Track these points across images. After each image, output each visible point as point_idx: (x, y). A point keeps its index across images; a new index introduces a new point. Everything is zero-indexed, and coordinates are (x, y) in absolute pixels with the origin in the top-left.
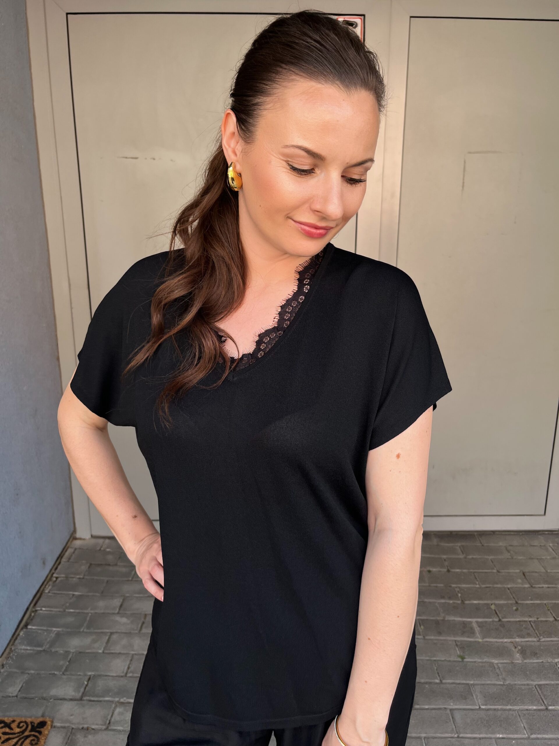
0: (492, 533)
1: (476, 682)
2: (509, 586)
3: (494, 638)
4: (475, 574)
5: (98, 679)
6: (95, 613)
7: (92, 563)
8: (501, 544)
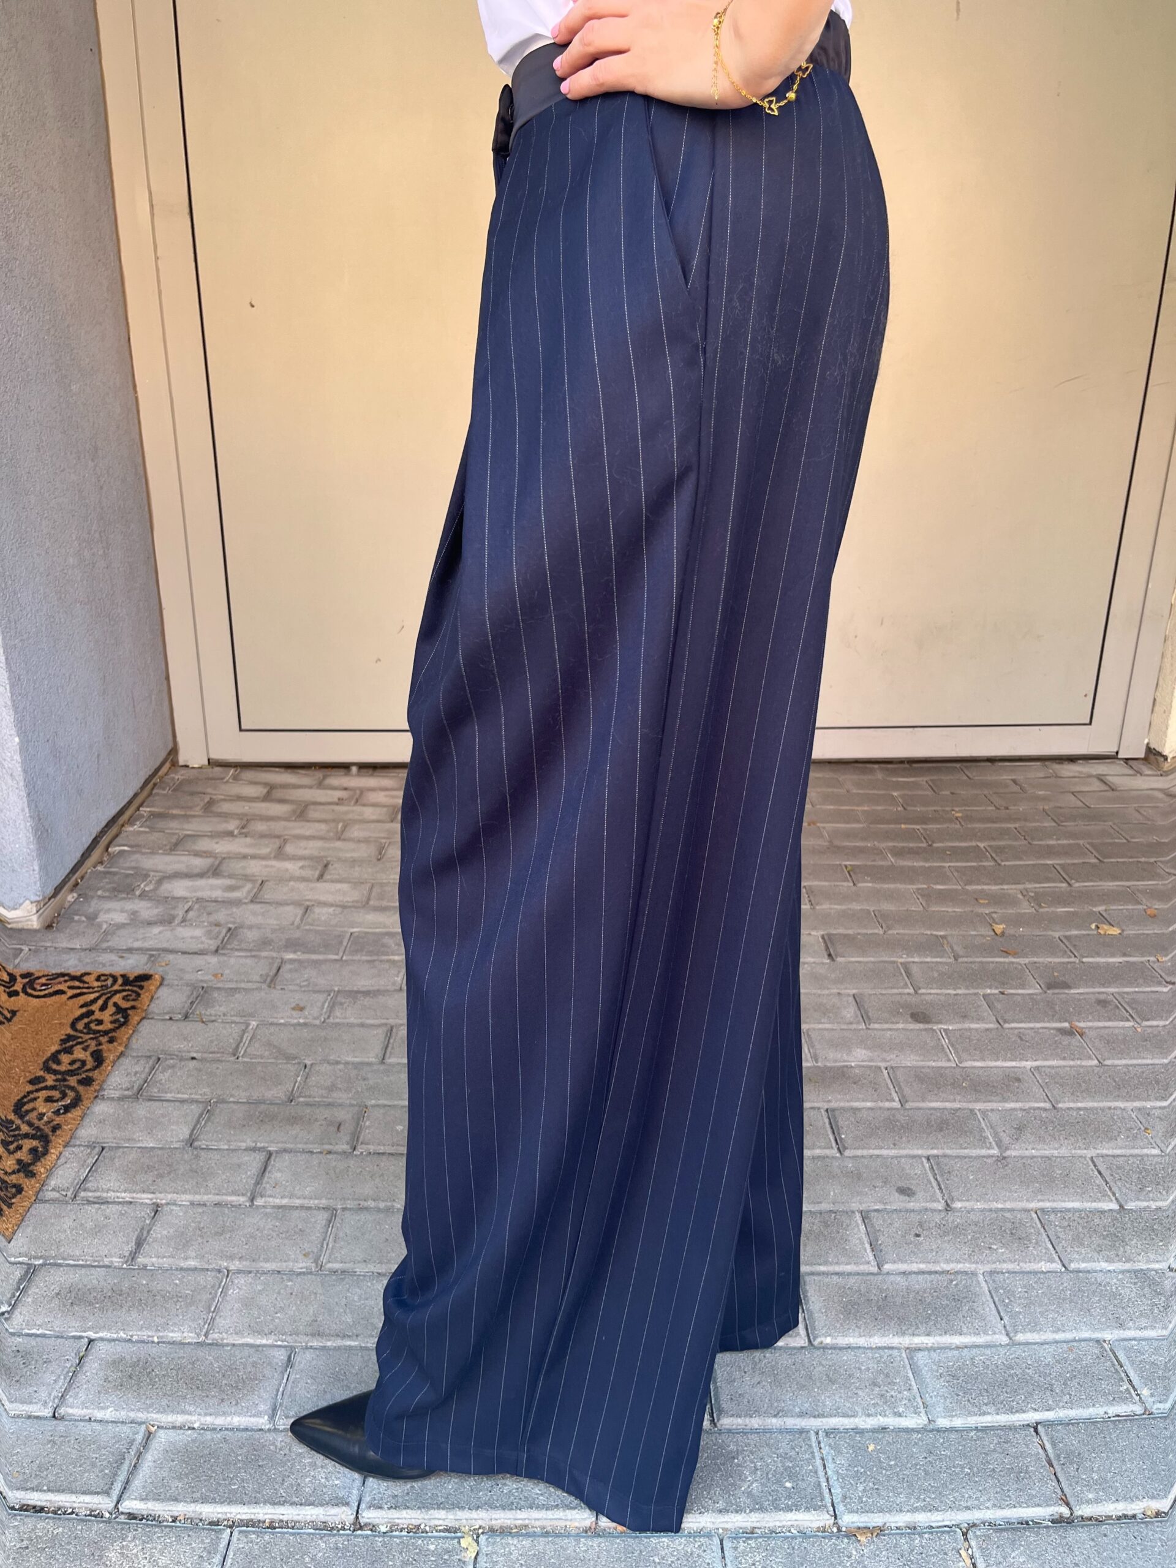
1: (950, 933)
2: (1017, 826)
3: (985, 885)
5: (245, 931)
6: (229, 858)
7: (214, 797)
8: (1005, 777)
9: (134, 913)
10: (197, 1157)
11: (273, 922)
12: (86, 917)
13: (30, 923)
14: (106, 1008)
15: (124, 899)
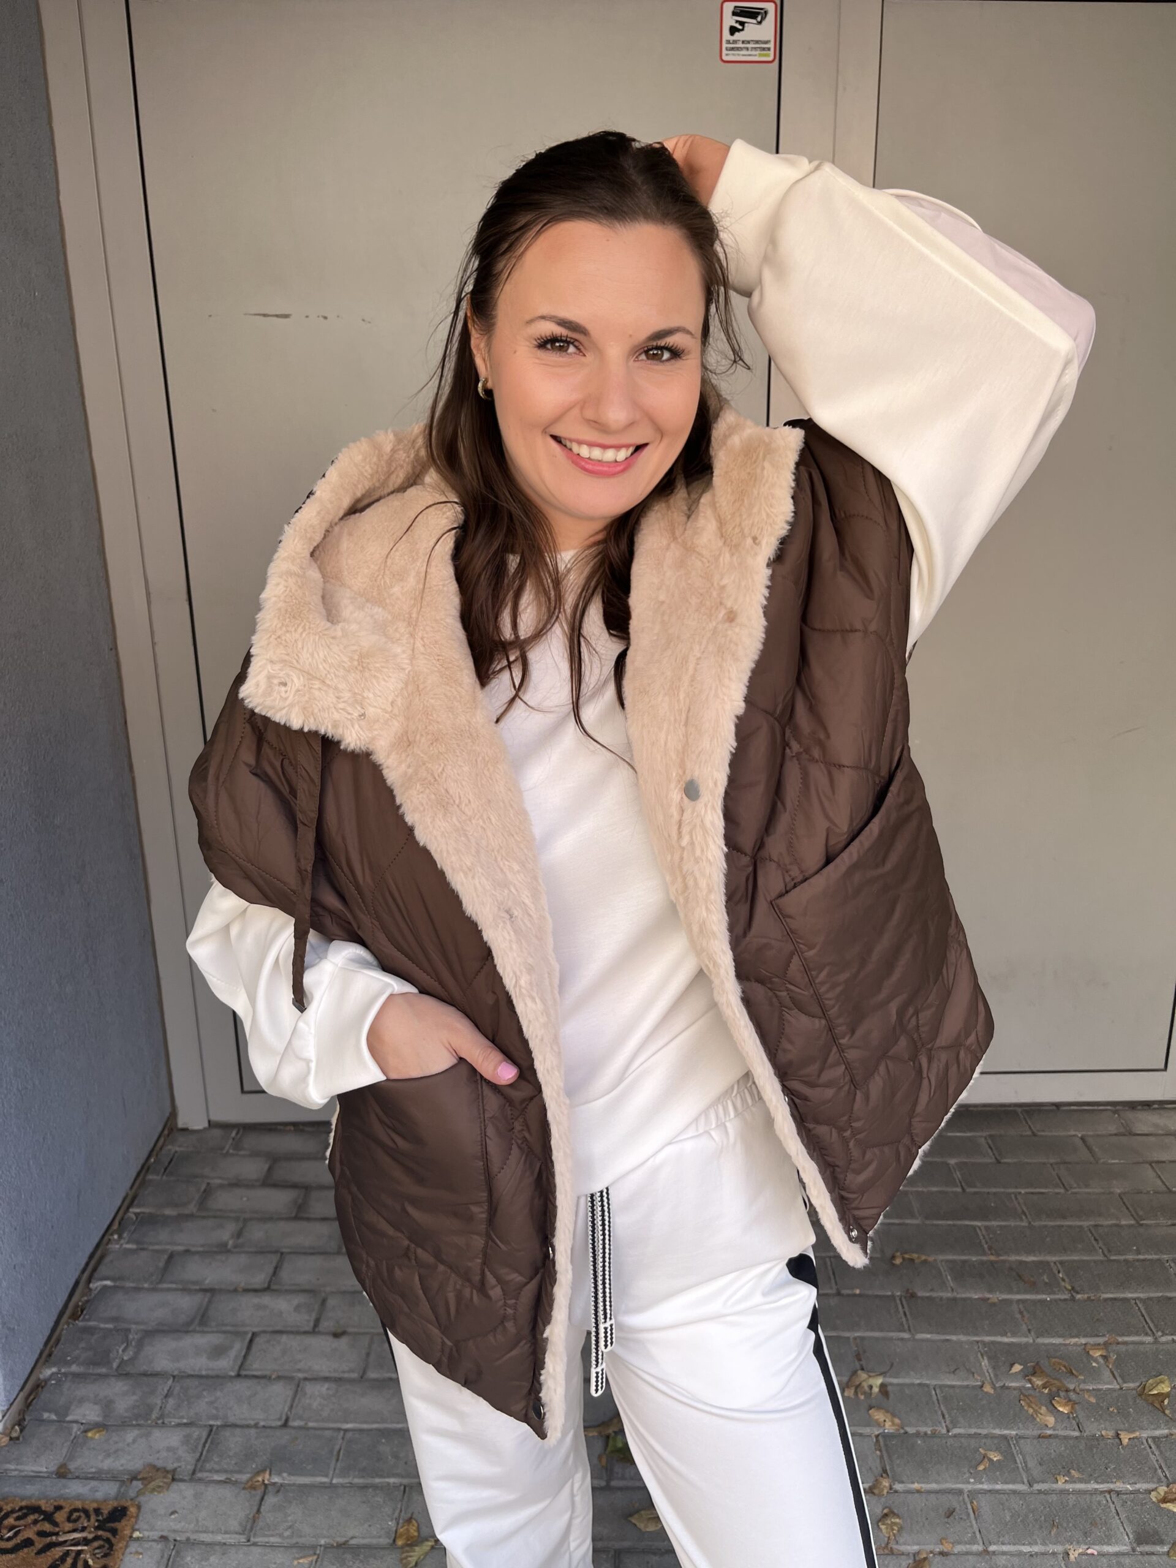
0: (1054, 1108)
1: (1021, 1432)
2: (1090, 1223)
3: (1059, 1337)
5: (227, 1433)
6: (221, 1291)
7: (211, 1181)
8: (1072, 1133)
9: (108, 1405)
11: (258, 1416)
12: (56, 1415)
15: (101, 1376)
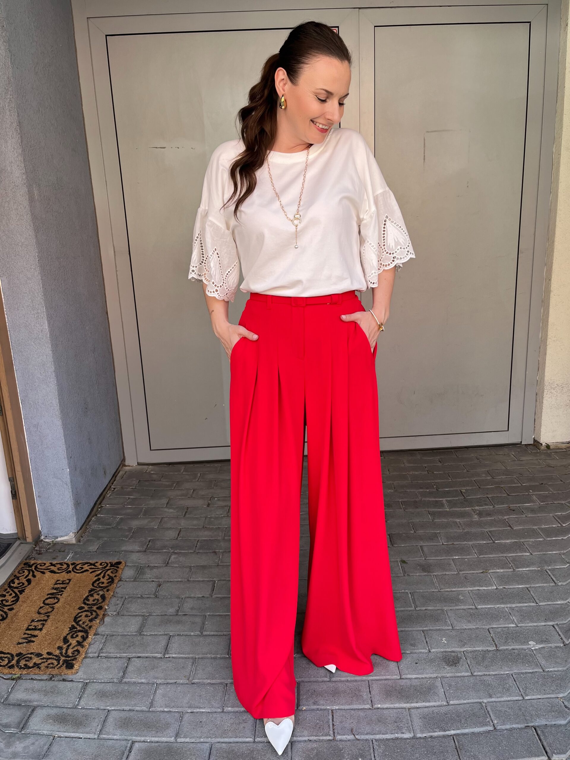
0: (466, 449)
2: (474, 479)
3: (458, 508)
4: (449, 474)
5: (156, 541)
6: (148, 508)
7: (141, 480)
8: (473, 456)
10: (143, 638)
13: (72, 541)
14: (105, 577)
